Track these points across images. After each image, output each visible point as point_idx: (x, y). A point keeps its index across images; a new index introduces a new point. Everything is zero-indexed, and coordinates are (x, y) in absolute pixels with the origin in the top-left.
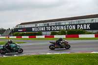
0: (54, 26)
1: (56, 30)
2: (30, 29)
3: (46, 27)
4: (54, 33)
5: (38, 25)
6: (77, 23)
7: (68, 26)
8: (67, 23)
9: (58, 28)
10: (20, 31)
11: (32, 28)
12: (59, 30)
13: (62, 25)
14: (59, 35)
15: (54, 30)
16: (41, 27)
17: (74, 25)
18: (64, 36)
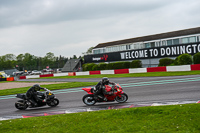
0: (165, 47)
1: (171, 56)
2: (116, 56)
3: (148, 49)
4: (166, 62)
5: (133, 47)
7: (194, 46)
8: (193, 39)
9: (174, 51)
11: (119, 53)
12: (177, 55)
13: (182, 45)
14: (176, 64)
15: (166, 55)
16: (138, 50)
18: (187, 68)
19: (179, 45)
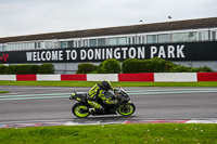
0: (87, 49)
1: (93, 60)
2: (20, 56)
3: (64, 50)
4: (86, 69)
5: (43, 45)
6: (150, 42)
7: (125, 49)
8: (123, 40)
9: (98, 54)
11: (24, 52)
12: (102, 60)
13: (109, 47)
14: (100, 72)
15: (87, 60)
16: (51, 50)
17: (141, 46)
19: (106, 48)
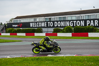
0: (57, 22)
1: (60, 27)
2: (27, 25)
3: (47, 22)
4: (57, 30)
5: (38, 19)
6: (87, 18)
7: (75, 22)
9: (62, 24)
10: (14, 27)
11: (29, 23)
12: (64, 27)
13: (68, 21)
14: (63, 32)
15: (57, 26)
16: (41, 22)
17: (82, 20)
18: (70, 35)
19: (66, 21)
